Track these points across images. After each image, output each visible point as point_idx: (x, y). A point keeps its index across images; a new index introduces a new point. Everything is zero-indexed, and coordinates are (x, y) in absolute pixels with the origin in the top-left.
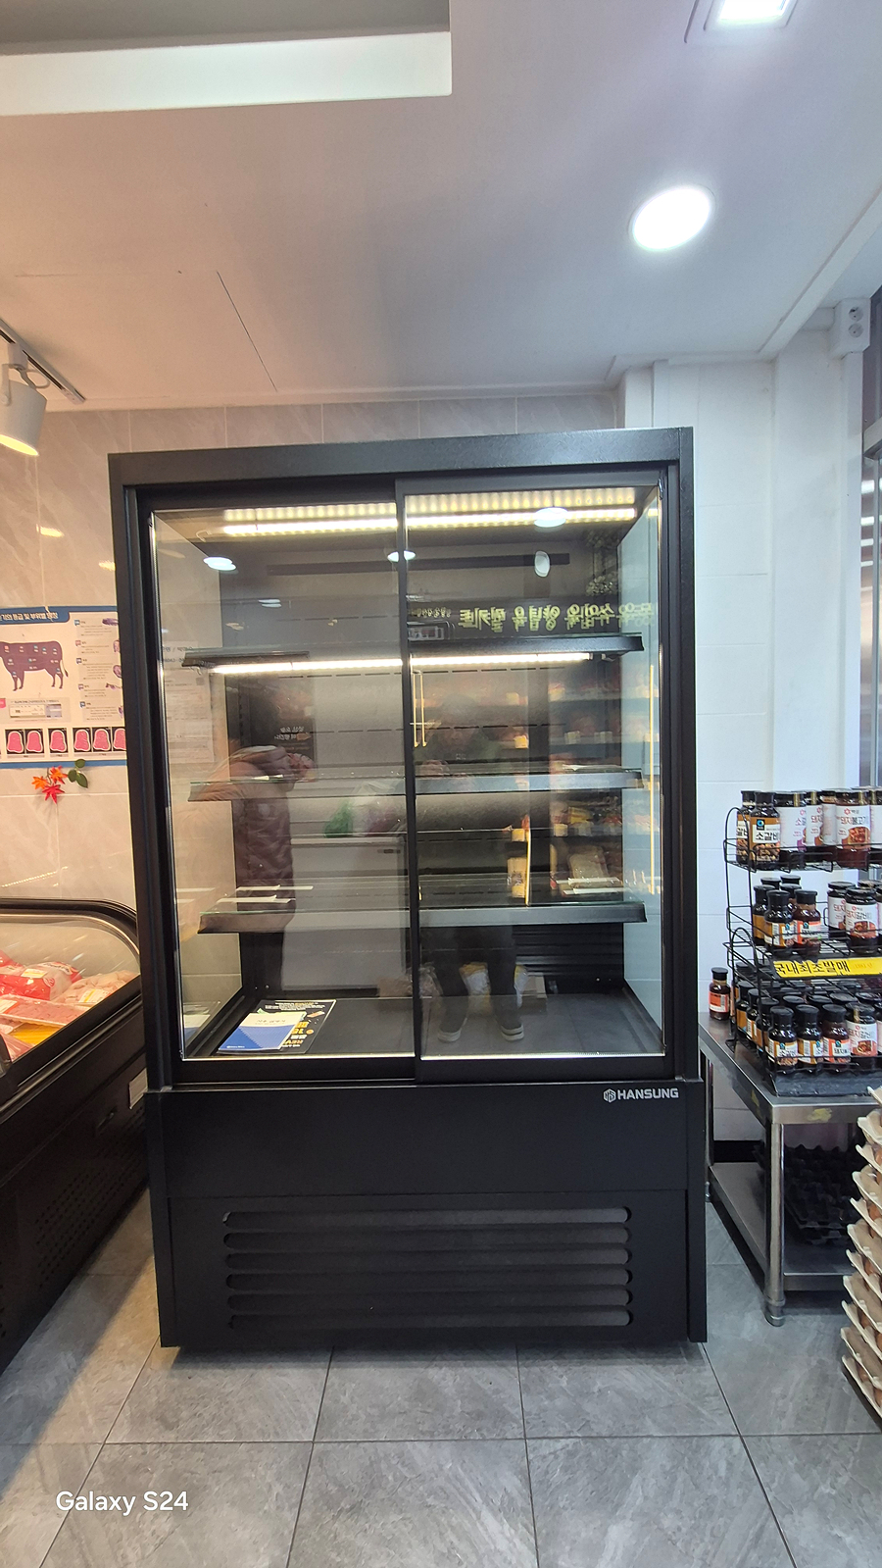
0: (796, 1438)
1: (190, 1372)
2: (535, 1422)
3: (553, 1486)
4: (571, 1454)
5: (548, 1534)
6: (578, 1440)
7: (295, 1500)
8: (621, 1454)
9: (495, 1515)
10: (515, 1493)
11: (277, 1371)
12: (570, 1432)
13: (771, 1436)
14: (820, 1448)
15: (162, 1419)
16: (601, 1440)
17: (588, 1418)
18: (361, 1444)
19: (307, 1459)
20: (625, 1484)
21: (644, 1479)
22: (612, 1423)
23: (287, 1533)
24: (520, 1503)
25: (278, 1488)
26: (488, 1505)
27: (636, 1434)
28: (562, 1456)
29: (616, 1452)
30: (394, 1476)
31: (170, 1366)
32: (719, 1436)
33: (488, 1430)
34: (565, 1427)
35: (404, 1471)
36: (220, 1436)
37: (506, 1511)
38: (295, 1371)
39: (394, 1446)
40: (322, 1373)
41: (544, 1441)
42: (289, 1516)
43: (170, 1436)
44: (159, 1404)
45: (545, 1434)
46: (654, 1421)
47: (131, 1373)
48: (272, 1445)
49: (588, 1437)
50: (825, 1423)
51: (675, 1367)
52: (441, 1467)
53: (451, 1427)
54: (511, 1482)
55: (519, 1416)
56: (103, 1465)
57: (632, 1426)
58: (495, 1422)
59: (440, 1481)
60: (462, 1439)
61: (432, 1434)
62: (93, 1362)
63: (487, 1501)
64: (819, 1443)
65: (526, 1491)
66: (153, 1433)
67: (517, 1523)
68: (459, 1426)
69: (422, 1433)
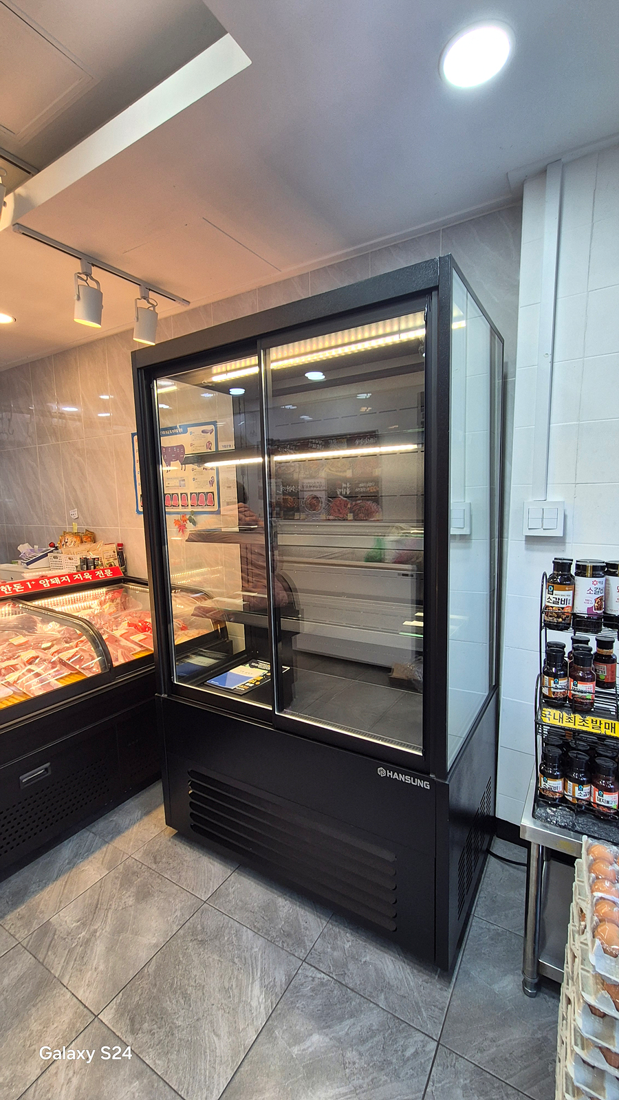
0: (479, 1070)
1: (177, 842)
2: (316, 956)
3: (300, 994)
4: (322, 984)
5: (280, 1014)
6: (332, 979)
7: (182, 923)
8: (351, 1003)
9: (261, 987)
10: (278, 984)
11: (211, 861)
12: (331, 972)
13: (461, 1057)
14: (494, 1088)
15: (155, 858)
16: (346, 988)
17: (347, 972)
18: (224, 916)
19: (198, 908)
20: (341, 1019)
21: (354, 1024)
22: (358, 983)
23: (170, 934)
24: (278, 989)
25: (178, 913)
26: (261, 980)
27: (369, 998)
28: (317, 981)
29: (349, 1000)
30: (229, 938)
31: (172, 835)
32: (422, 1032)
33: (288, 945)
34: (330, 969)
35: (234, 939)
36: (172, 878)
37: (268, 989)
38: (219, 865)
39: (238, 925)
40: (229, 872)
41: (313, 968)
42: (175, 928)
43: (154, 866)
44: (158, 850)
45: (316, 966)
46: (386, 998)
47: (156, 831)
48: (188, 893)
49: (339, 982)
50: (511, 1076)
51: (426, 977)
52: (252, 948)
53: (271, 932)
54: (280, 977)
55: (308, 949)
56: (125, 864)
57: (370, 992)
58: (293, 944)
59: (247, 955)
60: (272, 942)
61: (259, 930)
62: (146, 819)
63: (262, 978)
64: (496, 1085)
65: (284, 987)
66: (149, 862)
67: (269, 998)
68: (274, 934)
69: (255, 926)
